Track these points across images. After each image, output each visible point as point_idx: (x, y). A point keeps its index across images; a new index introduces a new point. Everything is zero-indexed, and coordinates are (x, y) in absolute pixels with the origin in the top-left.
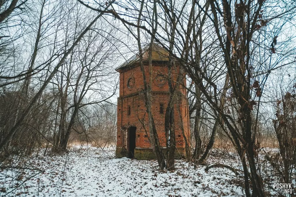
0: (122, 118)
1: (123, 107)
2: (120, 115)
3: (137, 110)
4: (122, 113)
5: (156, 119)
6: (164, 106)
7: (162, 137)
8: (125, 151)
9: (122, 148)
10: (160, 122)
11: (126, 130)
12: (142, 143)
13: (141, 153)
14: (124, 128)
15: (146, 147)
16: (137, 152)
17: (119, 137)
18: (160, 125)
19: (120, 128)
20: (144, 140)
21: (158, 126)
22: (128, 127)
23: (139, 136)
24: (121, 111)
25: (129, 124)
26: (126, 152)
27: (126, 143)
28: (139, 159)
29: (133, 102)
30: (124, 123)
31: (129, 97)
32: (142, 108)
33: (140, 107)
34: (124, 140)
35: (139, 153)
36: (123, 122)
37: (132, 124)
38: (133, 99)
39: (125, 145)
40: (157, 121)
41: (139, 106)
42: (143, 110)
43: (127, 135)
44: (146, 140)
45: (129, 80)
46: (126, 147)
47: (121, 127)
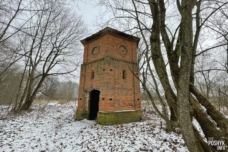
0: (84, 82)
1: (86, 72)
2: (83, 79)
3: (102, 74)
4: (85, 77)
5: (120, 84)
6: (126, 72)
7: (125, 101)
8: (85, 113)
9: (83, 111)
10: (123, 86)
11: (88, 93)
12: (107, 107)
13: (105, 118)
14: (86, 92)
15: (111, 111)
16: (101, 116)
17: (81, 99)
18: (123, 89)
19: (82, 91)
20: (109, 104)
21: (121, 90)
22: (90, 90)
23: (103, 99)
24: (84, 75)
25: (91, 88)
26: (87, 113)
27: (87, 105)
28: (104, 123)
29: (98, 66)
30: (87, 86)
31: (93, 62)
32: (108, 72)
33: (106, 70)
34: (85, 103)
35: (104, 117)
36: (85, 85)
37: (95, 87)
38: (98, 64)
39: (86, 108)
40: (120, 85)
41: (104, 70)
42: (108, 73)
43: (88, 97)
44: (110, 104)
45: (93, 49)
46: (87, 109)
47: (84, 90)
